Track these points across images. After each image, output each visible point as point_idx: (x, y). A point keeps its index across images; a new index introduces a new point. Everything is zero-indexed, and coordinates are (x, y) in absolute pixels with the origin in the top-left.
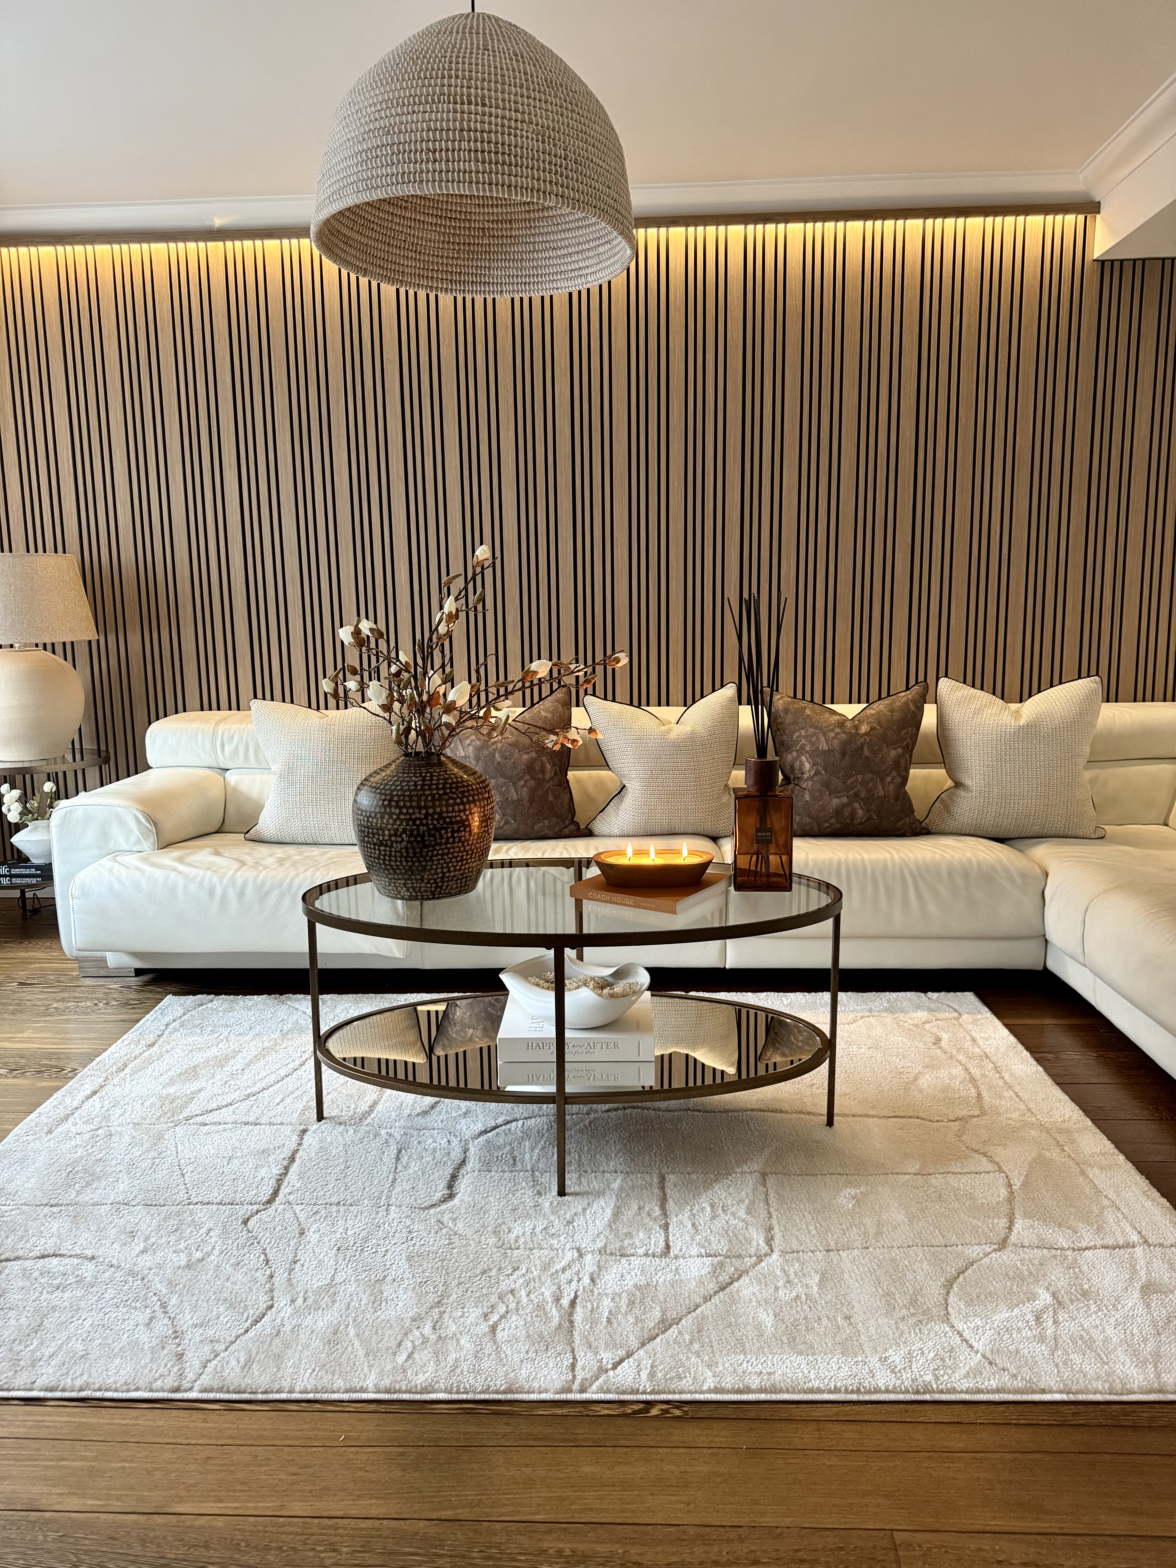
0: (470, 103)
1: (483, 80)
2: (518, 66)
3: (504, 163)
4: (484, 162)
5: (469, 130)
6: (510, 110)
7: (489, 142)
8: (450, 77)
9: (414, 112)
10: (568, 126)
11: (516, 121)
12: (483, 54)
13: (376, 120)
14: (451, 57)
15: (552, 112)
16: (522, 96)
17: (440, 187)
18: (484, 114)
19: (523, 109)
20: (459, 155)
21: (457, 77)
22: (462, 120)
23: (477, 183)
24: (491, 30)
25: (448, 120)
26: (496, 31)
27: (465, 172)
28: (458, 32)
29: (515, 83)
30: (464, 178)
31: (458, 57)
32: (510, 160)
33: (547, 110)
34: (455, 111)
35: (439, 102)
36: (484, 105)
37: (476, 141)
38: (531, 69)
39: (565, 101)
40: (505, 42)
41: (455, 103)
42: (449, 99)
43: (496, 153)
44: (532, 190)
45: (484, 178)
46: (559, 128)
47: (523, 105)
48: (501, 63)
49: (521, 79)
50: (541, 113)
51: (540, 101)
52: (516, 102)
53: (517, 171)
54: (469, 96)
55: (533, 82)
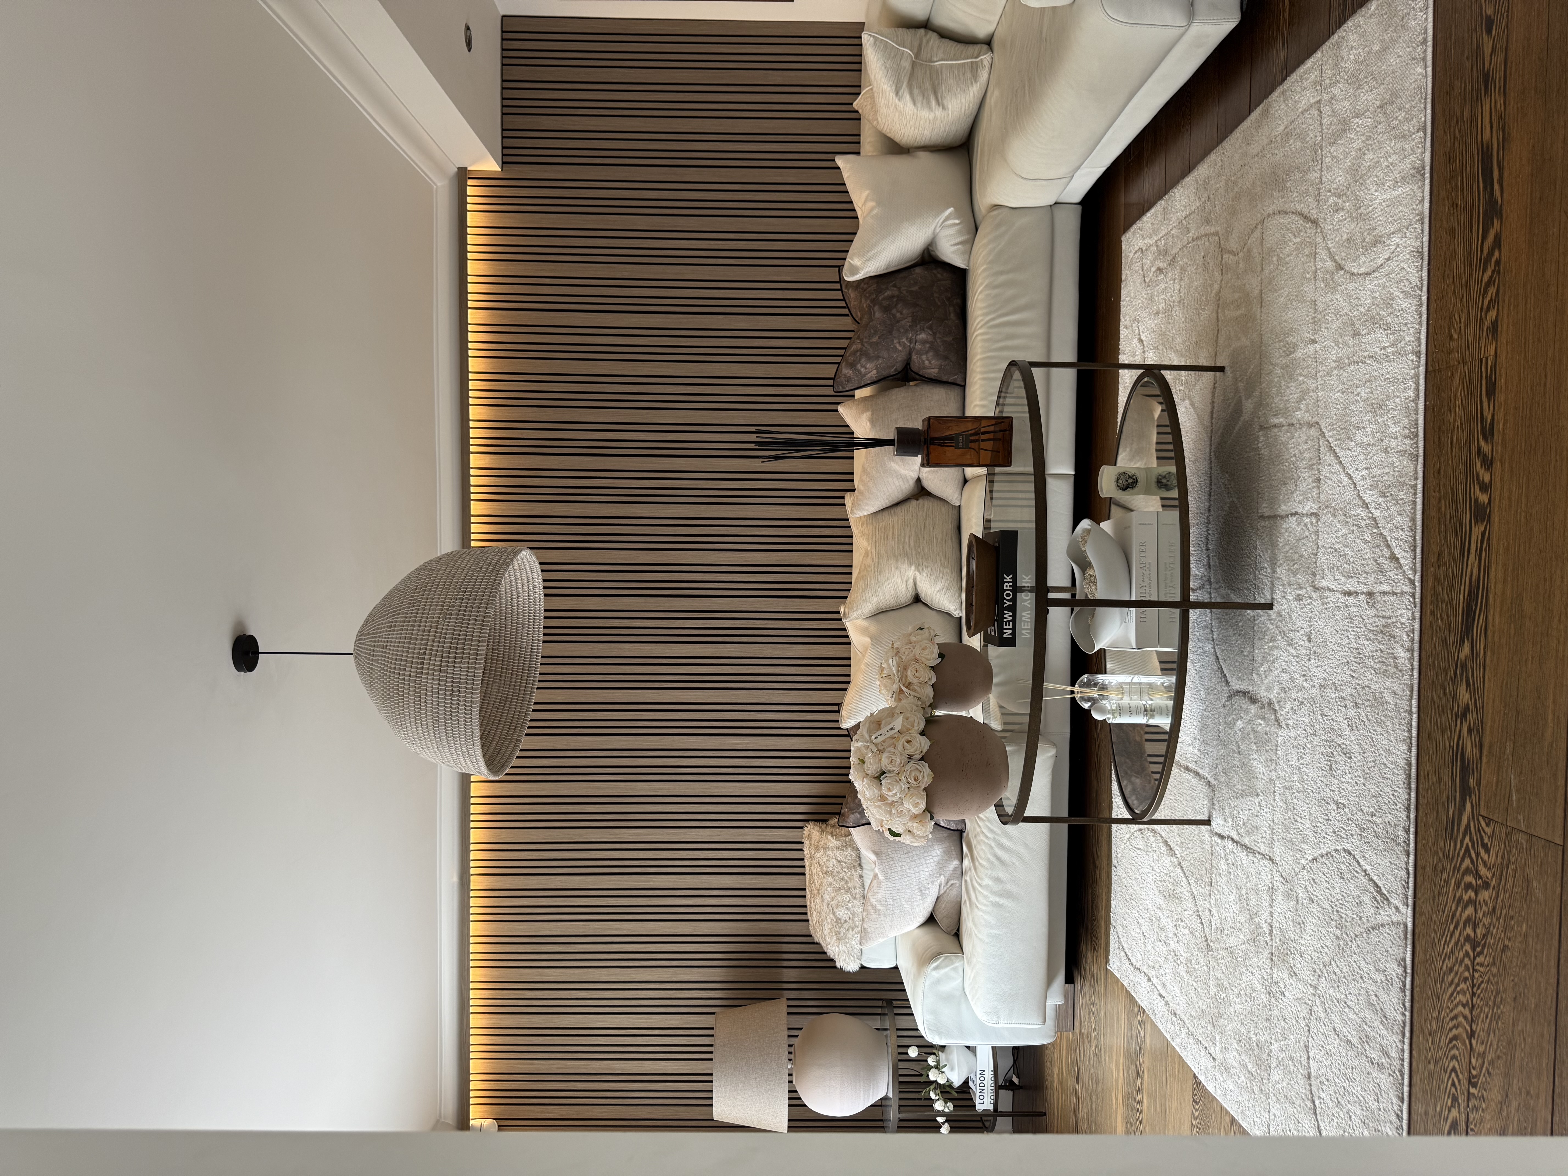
0: (422, 663)
1: (408, 652)
2: (399, 626)
3: (464, 644)
4: (462, 658)
5: (441, 665)
6: (429, 635)
7: (449, 653)
8: (404, 675)
9: (425, 702)
10: (440, 595)
11: (436, 632)
12: (390, 649)
13: (427, 728)
14: (390, 672)
15: (431, 606)
16: (420, 626)
17: (476, 689)
18: (431, 654)
19: (428, 626)
20: (456, 674)
21: (404, 670)
22: (433, 669)
23: (476, 663)
24: (371, 641)
25: (433, 679)
26: (372, 638)
27: (468, 671)
28: (372, 664)
29: (410, 630)
30: (471, 672)
31: (391, 668)
32: (462, 639)
33: (430, 609)
34: (428, 674)
35: (420, 684)
36: (424, 654)
37: (448, 662)
38: (401, 617)
39: (423, 595)
40: (381, 632)
41: (422, 673)
42: (419, 677)
43: (457, 648)
44: (483, 626)
45: (472, 659)
46: (442, 602)
47: (425, 626)
48: (396, 638)
49: (408, 626)
50: (431, 614)
51: (423, 614)
52: (424, 631)
53: (470, 635)
54: (418, 663)
55: (410, 617)
